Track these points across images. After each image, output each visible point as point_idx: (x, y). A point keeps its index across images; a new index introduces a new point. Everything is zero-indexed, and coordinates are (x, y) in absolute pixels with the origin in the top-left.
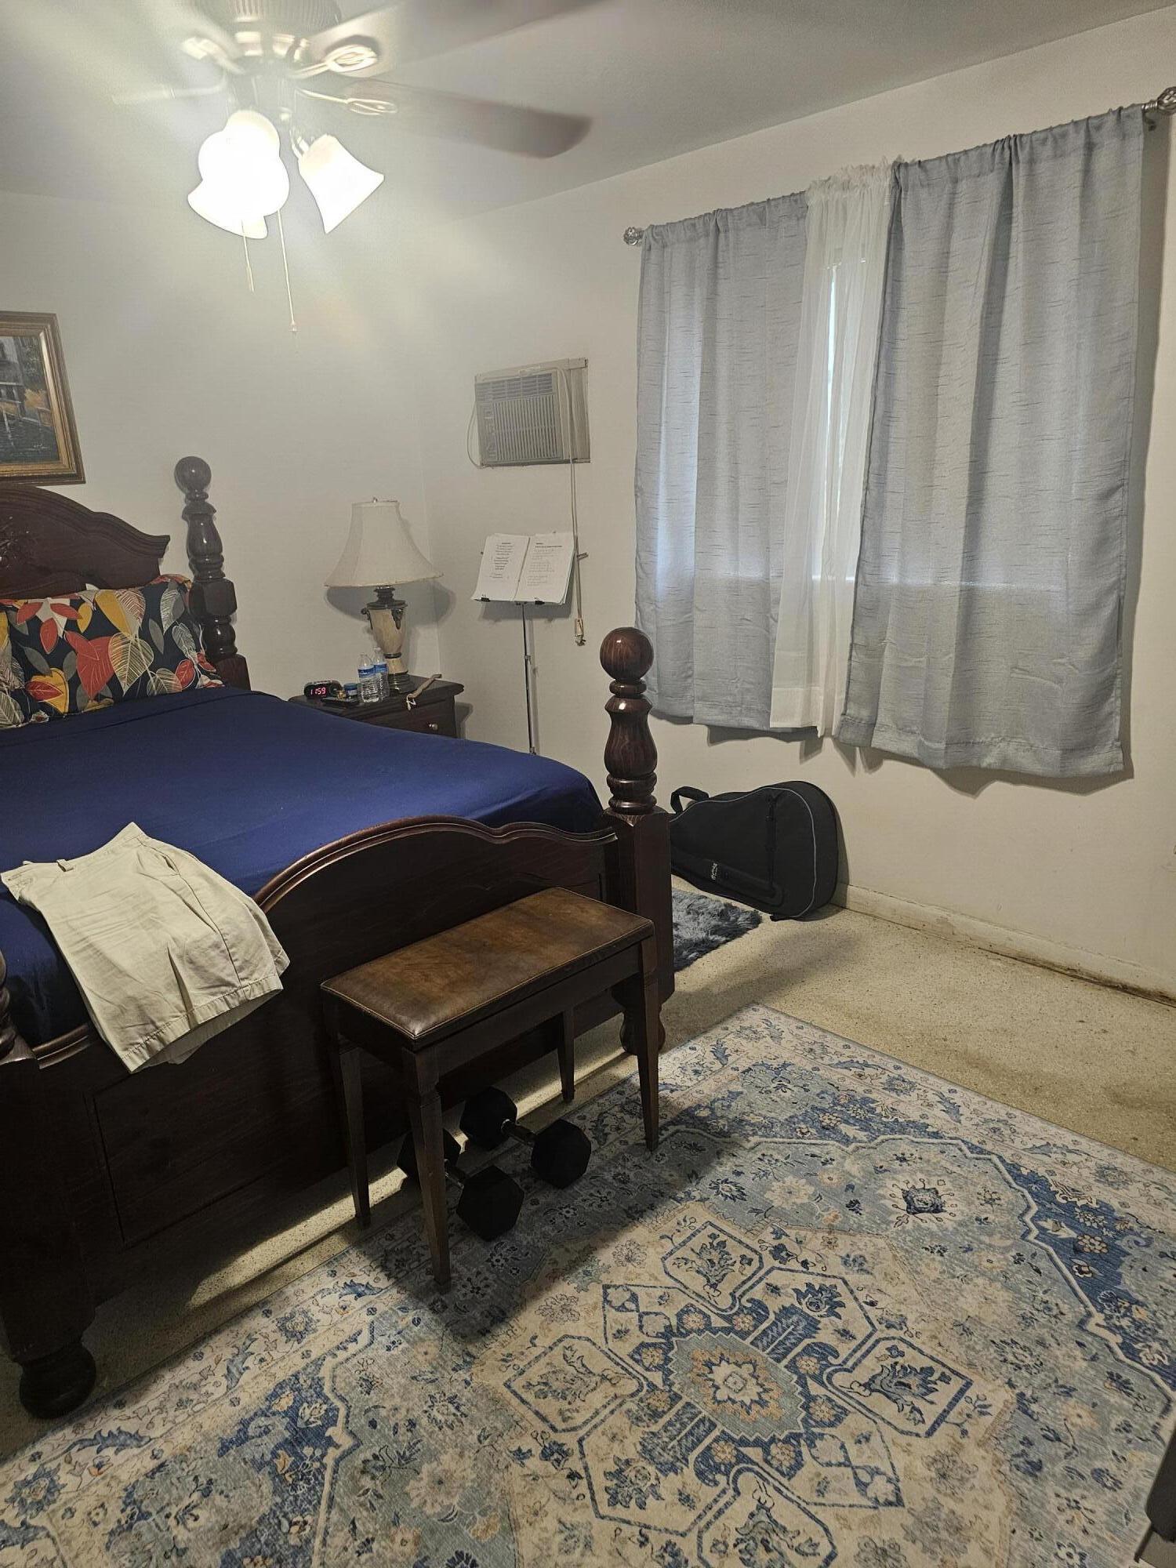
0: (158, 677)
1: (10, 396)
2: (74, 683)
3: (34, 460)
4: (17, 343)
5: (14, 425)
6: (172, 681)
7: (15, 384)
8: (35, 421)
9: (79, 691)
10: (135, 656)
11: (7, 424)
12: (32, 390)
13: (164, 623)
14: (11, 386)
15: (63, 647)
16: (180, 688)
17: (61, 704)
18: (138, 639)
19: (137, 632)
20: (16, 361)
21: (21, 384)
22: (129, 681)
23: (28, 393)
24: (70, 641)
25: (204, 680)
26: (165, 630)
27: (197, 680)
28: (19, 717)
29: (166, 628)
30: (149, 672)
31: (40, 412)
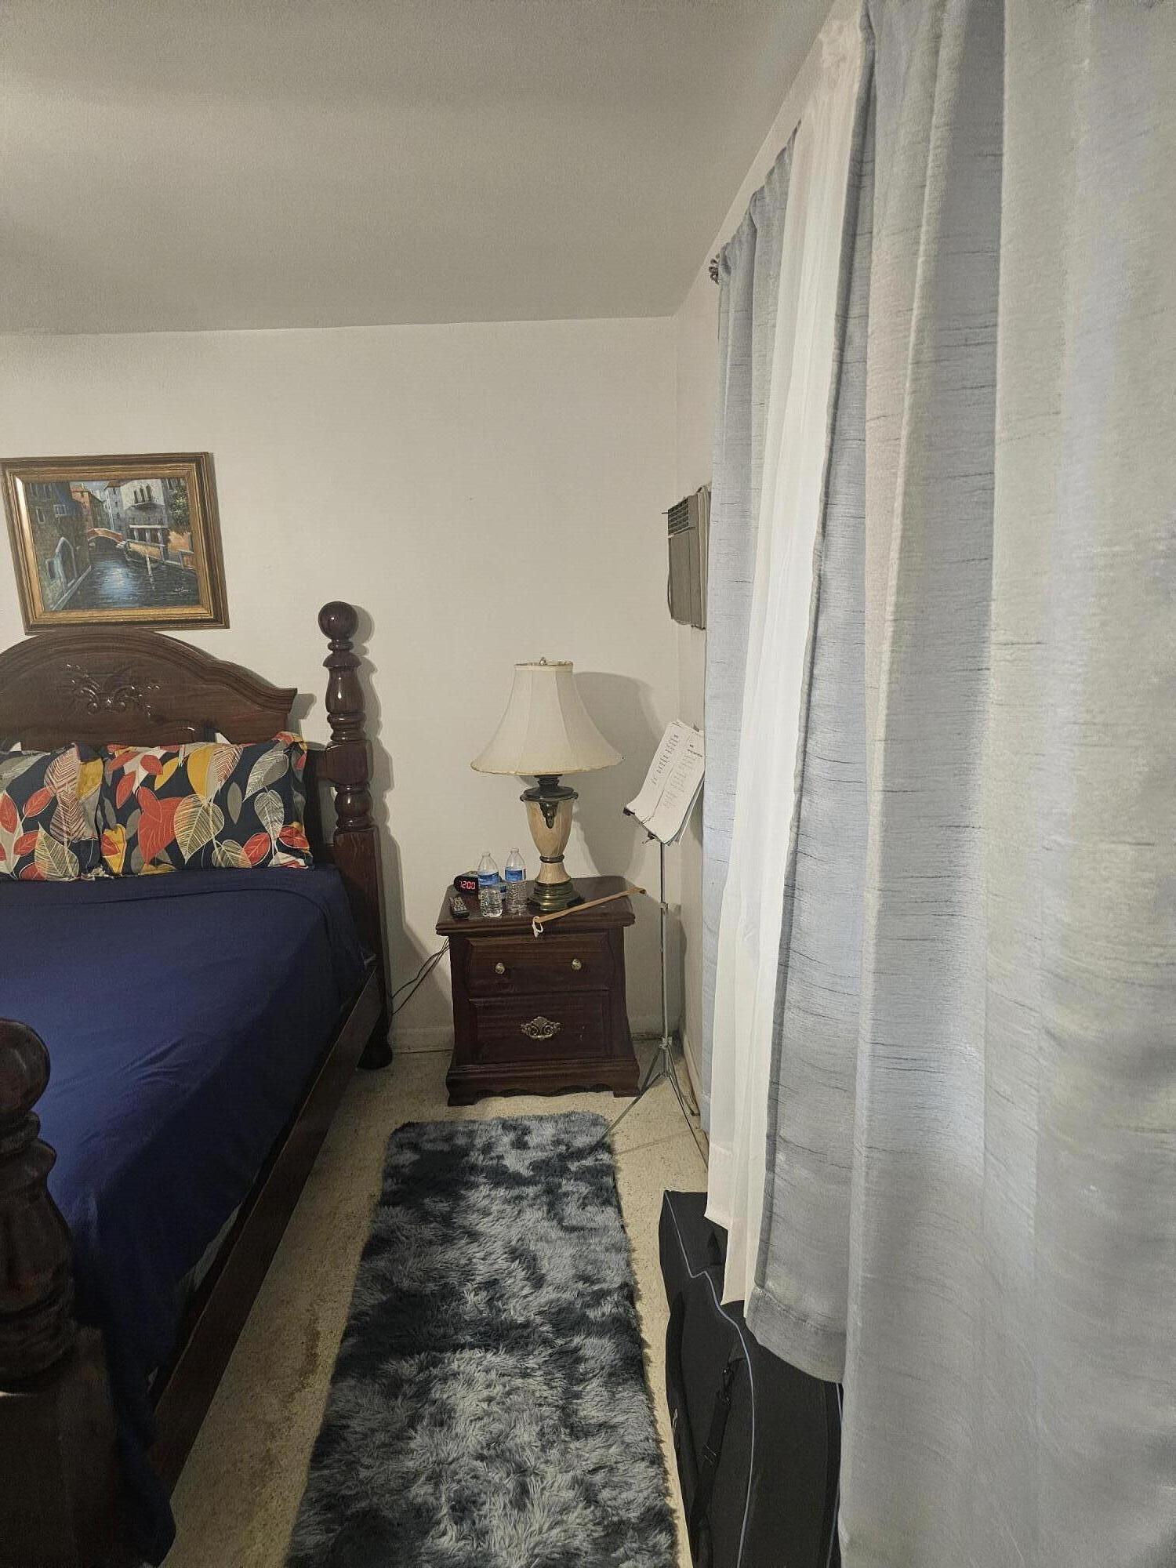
0: (223, 848)
1: (154, 539)
2: (132, 843)
3: (174, 604)
4: (164, 486)
5: (155, 568)
6: (239, 856)
7: (159, 527)
8: (176, 563)
9: (135, 852)
10: (203, 823)
11: (149, 567)
12: (178, 532)
13: (248, 788)
14: (156, 530)
15: (133, 803)
16: (248, 864)
17: (116, 863)
18: (212, 804)
19: (213, 796)
20: (162, 503)
21: (166, 526)
22: (190, 848)
23: (173, 536)
24: (140, 798)
25: (282, 858)
26: (247, 796)
27: (270, 857)
28: (73, 870)
29: (248, 794)
30: (214, 841)
31: (183, 554)
